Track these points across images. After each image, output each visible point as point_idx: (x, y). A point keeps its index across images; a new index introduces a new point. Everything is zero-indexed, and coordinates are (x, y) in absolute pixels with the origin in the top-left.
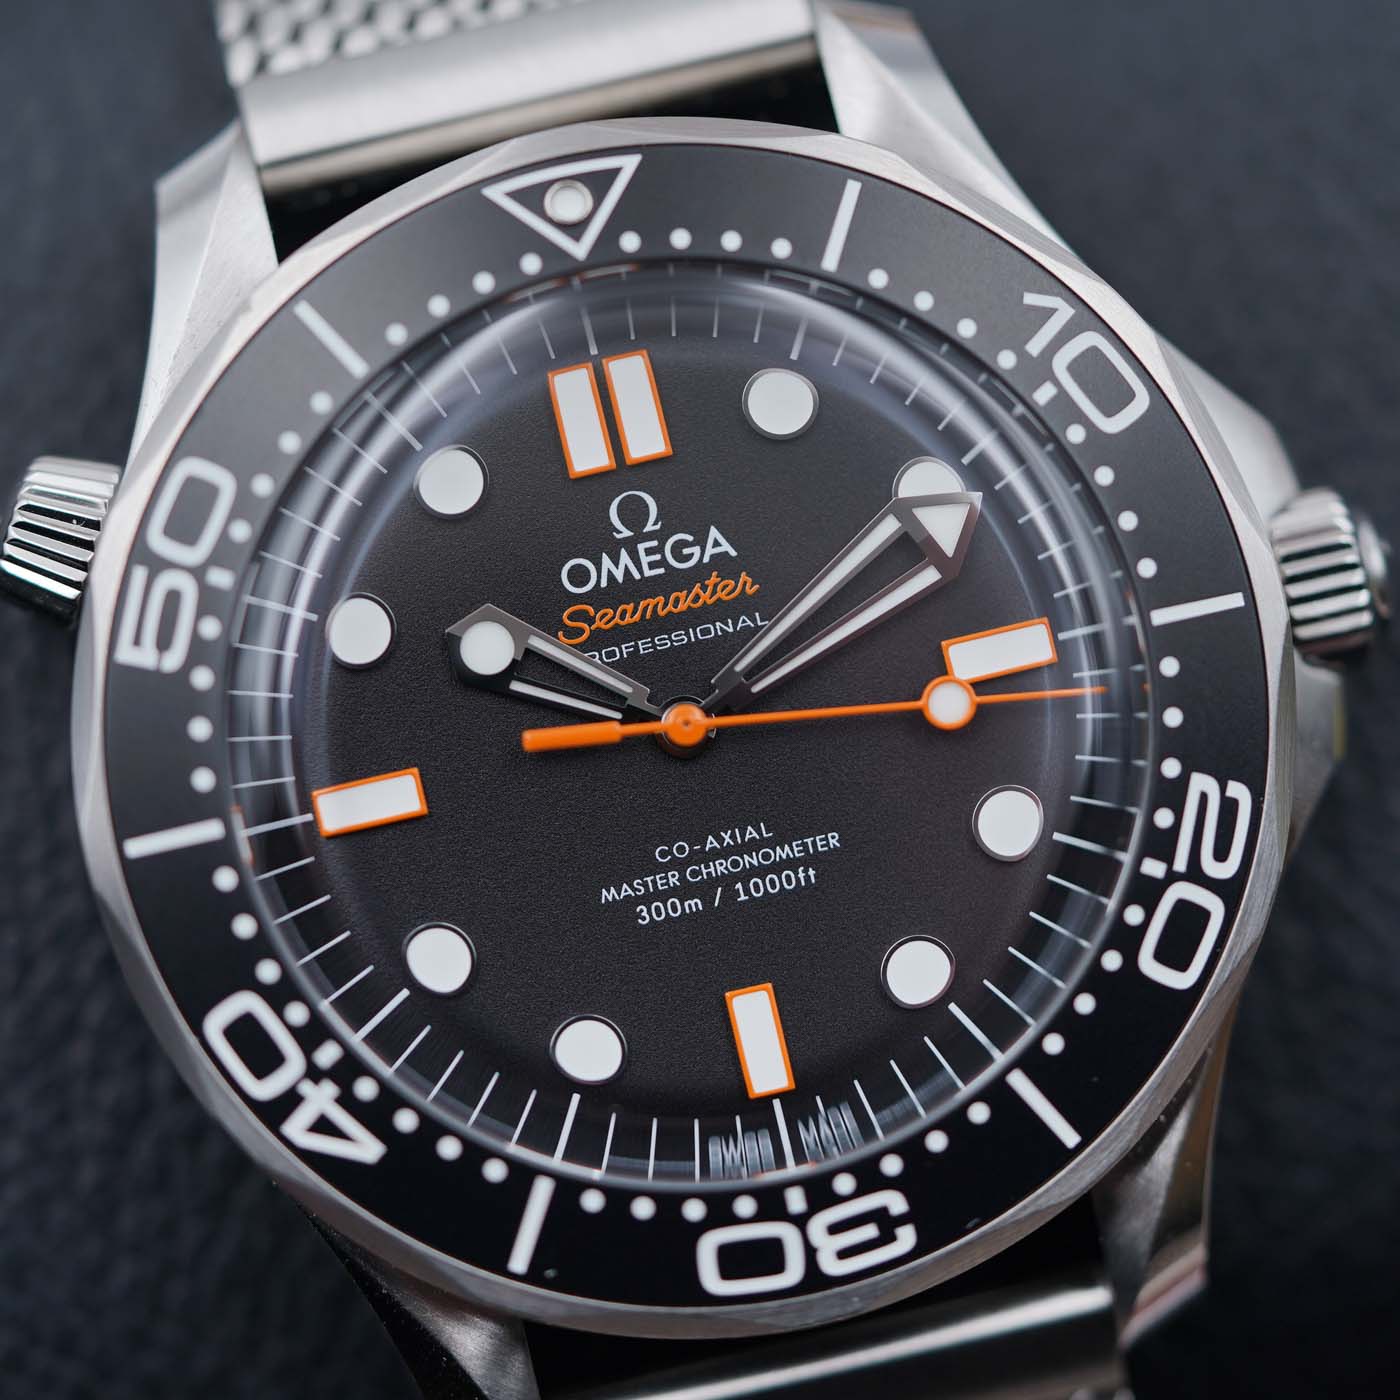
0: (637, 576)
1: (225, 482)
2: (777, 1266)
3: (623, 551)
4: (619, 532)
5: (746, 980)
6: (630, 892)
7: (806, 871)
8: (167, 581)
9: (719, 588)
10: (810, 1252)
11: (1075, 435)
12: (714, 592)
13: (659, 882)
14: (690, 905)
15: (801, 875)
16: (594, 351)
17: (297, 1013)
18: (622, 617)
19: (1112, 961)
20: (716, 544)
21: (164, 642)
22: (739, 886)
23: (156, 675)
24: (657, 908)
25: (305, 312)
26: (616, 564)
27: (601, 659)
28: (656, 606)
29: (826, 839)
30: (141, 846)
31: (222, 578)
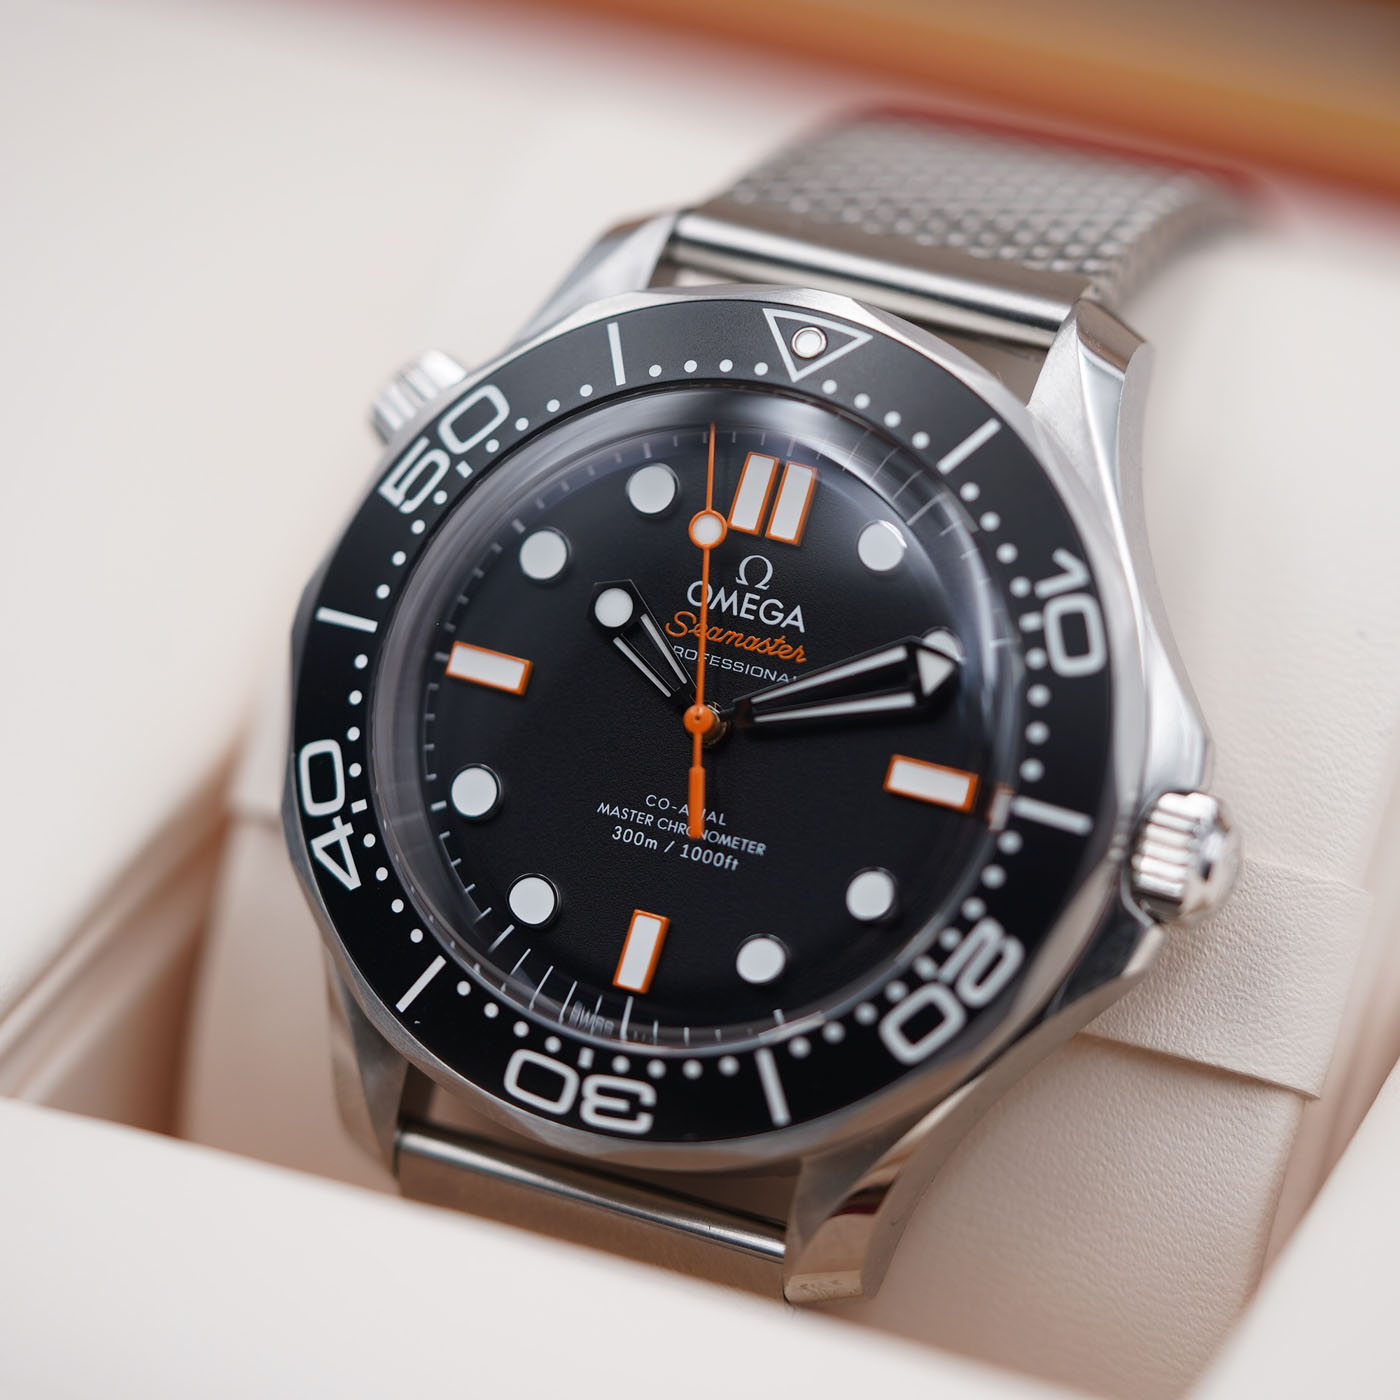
0: (735, 613)
1: (503, 411)
2: (554, 1096)
3: (723, 589)
4: (740, 579)
6: (618, 814)
7: (732, 860)
8: (435, 455)
9: (781, 647)
10: (579, 1098)
11: (1036, 659)
13: (639, 817)
14: (649, 843)
15: (728, 861)
16: (789, 454)
17: (355, 770)
18: (712, 635)
19: (866, 1013)
20: (795, 618)
21: (410, 494)
22: (686, 847)
23: (394, 510)
24: (629, 833)
25: (613, 329)
26: (727, 598)
27: (683, 654)
28: (737, 638)
29: (756, 846)
30: (327, 615)
31: (465, 470)
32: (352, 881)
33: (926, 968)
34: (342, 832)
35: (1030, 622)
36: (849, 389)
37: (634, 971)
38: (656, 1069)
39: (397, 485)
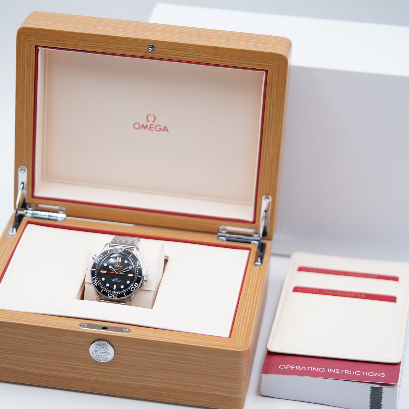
1: (102, 256)
2: (111, 296)
4: (118, 265)
6: (112, 279)
9: (120, 268)
10: (113, 296)
11: (137, 267)
14: (114, 281)
15: (119, 281)
16: (119, 257)
20: (121, 266)
22: (117, 281)
23: (96, 263)
25: (108, 251)
27: (115, 269)
28: (118, 268)
29: (121, 280)
30: (93, 270)
31: (100, 260)
32: (97, 285)
33: (133, 286)
34: (96, 282)
35: (136, 265)
36: (123, 253)
37: (115, 288)
38: (117, 294)
39: (96, 261)
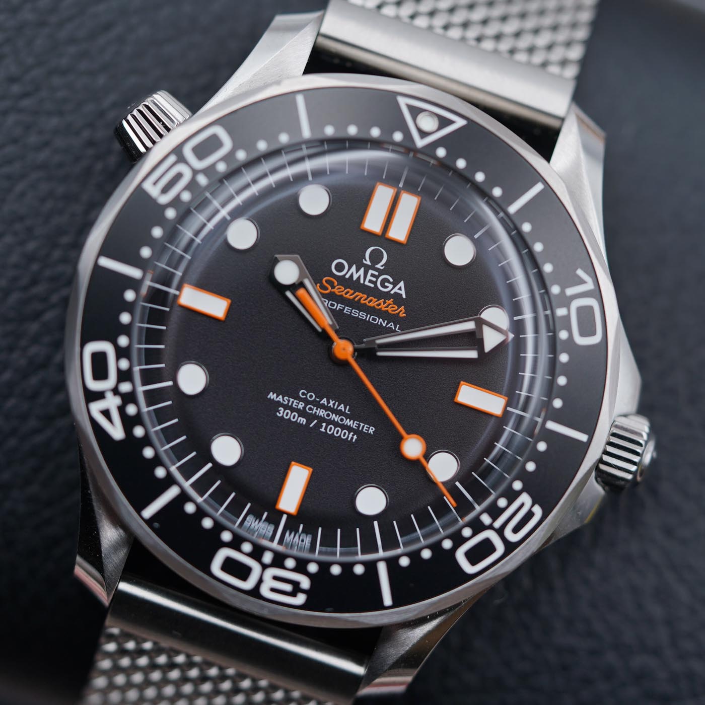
0: (362, 282)
1: (227, 144)
3: (363, 268)
4: (366, 260)
5: (303, 462)
6: (281, 400)
7: (353, 435)
8: (181, 168)
9: (390, 306)
10: (260, 581)
11: (563, 335)
12: (387, 307)
13: (295, 403)
14: (300, 420)
16: (401, 185)
17: (124, 364)
18: (346, 293)
19: (447, 544)
20: (400, 289)
21: (165, 190)
23: (154, 201)
24: (288, 413)
25: (300, 100)
26: (357, 272)
28: (362, 298)
29: (369, 428)
30: (105, 262)
31: (202, 180)
32: (118, 434)
33: (486, 519)
34: (112, 402)
35: (561, 312)
36: (453, 155)
38: (313, 568)
39: (155, 183)
